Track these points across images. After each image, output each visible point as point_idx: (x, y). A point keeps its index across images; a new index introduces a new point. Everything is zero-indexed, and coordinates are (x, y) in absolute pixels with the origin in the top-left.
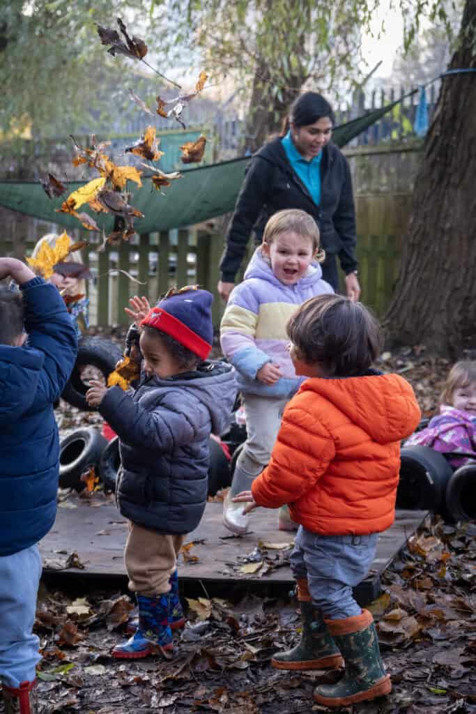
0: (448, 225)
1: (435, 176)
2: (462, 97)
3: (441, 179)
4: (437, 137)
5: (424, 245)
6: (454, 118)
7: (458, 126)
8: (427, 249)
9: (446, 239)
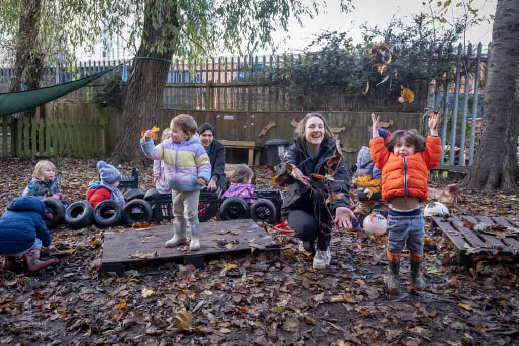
0: (140, 116)
1: (134, 97)
2: (144, 68)
3: (136, 99)
4: (134, 83)
5: (131, 122)
6: (141, 76)
7: (142, 79)
8: (132, 124)
9: (140, 121)
